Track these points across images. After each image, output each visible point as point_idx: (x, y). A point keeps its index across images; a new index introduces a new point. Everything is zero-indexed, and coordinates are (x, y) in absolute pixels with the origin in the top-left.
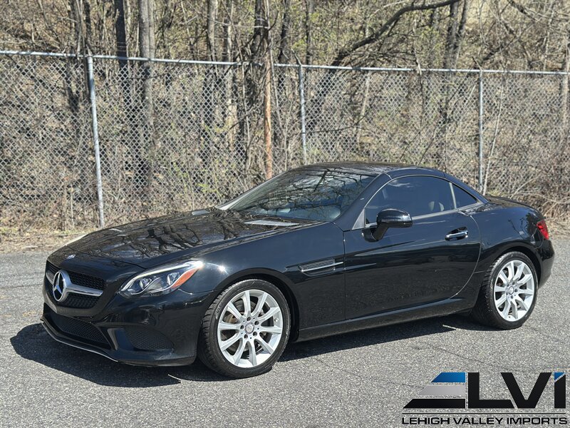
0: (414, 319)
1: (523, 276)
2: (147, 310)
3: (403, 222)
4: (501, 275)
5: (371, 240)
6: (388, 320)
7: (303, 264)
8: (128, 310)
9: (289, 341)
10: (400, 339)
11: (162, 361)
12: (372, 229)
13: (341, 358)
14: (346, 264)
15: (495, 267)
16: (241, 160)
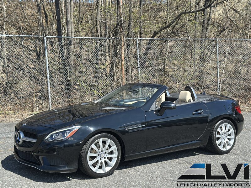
0: (179, 150)
1: (229, 130)
2: (56, 148)
3: (172, 107)
4: (219, 130)
5: (158, 115)
6: (168, 151)
7: (126, 126)
8: (48, 148)
9: (121, 161)
10: (173, 159)
11: (63, 170)
12: (159, 110)
13: (145, 168)
14: (147, 126)
15: (216, 126)
16: (111, 80)
